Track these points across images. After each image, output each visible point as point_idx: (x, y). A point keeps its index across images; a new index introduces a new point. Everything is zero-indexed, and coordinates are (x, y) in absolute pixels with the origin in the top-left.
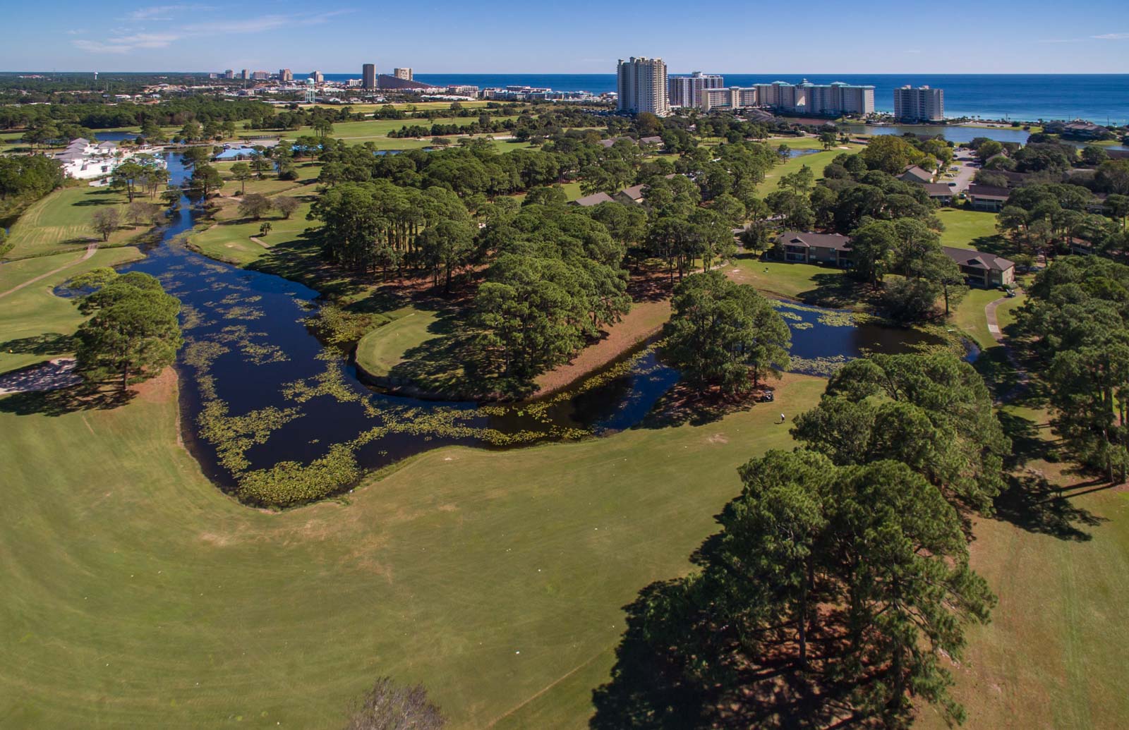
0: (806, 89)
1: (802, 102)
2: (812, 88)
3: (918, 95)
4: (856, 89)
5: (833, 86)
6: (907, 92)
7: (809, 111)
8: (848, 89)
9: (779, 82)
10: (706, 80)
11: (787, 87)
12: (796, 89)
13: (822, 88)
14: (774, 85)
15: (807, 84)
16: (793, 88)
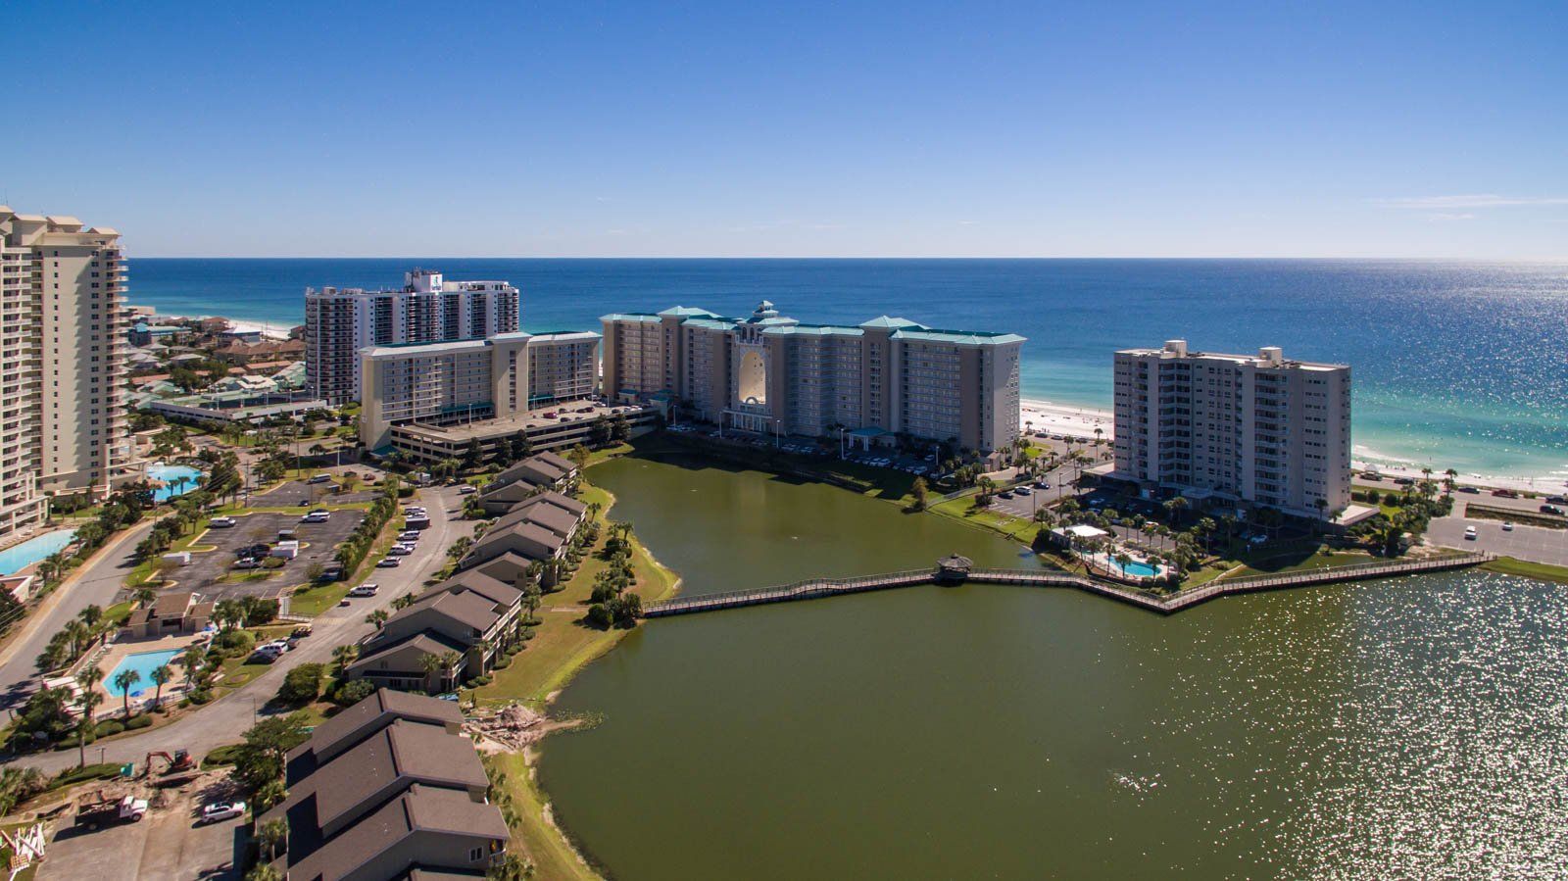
0: (770, 340)
1: (754, 392)
2: (792, 340)
3: (1249, 393)
4: (956, 349)
5: (869, 331)
6: (1179, 373)
7: (779, 426)
8: (925, 346)
9: (680, 311)
10: (452, 300)
11: (706, 332)
12: (737, 340)
13: (828, 340)
14: (666, 320)
15: (778, 325)
16: (727, 336)
